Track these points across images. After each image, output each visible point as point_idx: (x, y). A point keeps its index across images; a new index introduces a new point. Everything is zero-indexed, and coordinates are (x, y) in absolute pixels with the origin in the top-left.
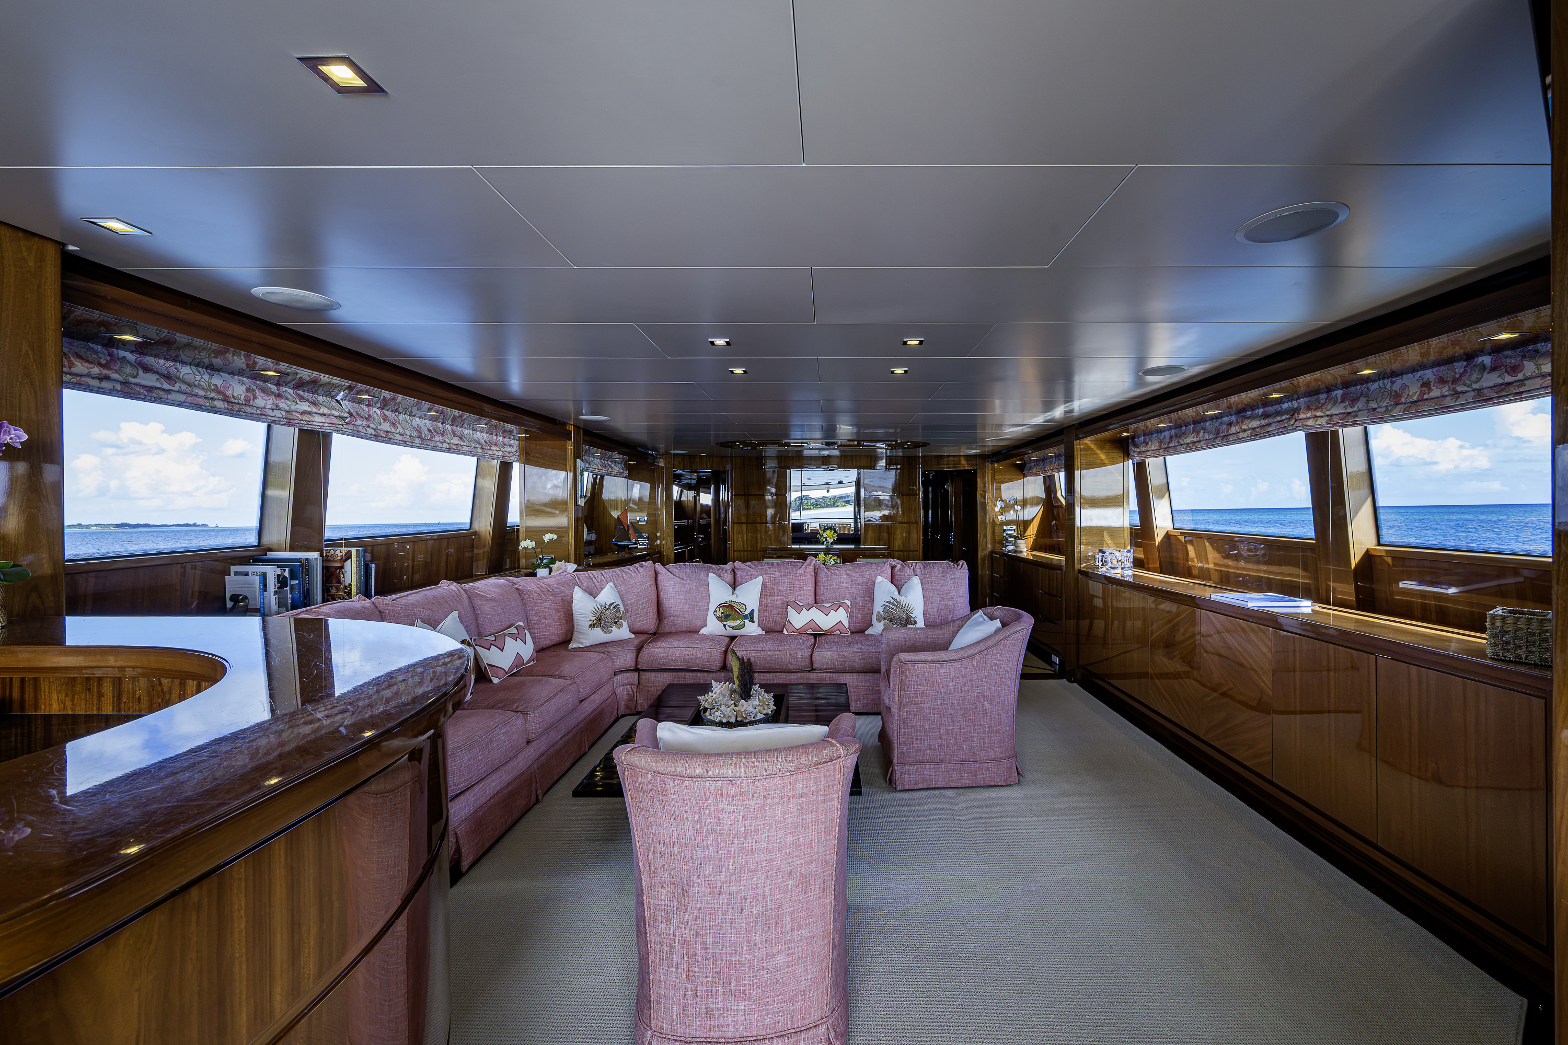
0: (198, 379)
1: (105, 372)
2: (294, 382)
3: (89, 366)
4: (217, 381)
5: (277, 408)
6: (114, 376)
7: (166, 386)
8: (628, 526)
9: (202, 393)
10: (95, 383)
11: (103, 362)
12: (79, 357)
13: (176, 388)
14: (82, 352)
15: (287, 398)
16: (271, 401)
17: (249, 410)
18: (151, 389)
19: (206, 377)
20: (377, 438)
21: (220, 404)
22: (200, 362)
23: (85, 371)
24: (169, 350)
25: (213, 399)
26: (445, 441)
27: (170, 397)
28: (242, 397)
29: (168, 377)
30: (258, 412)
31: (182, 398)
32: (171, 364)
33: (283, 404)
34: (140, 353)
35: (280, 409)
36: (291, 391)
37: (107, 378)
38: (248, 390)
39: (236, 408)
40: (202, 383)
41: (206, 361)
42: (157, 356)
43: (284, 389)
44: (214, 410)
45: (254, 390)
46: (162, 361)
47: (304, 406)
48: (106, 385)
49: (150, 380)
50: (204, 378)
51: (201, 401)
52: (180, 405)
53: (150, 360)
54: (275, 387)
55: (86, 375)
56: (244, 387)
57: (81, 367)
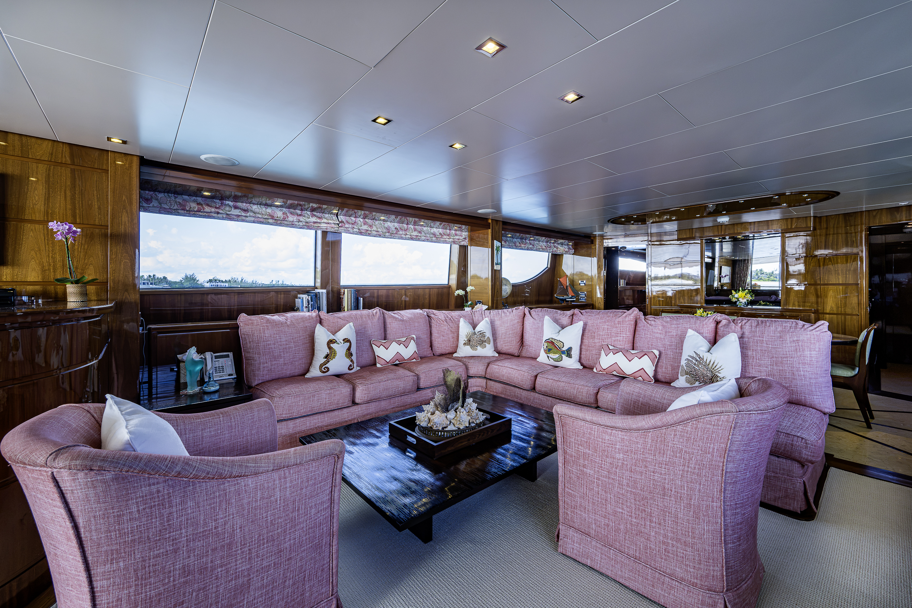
0: (261, 210)
1: (217, 210)
2: (310, 208)
3: (210, 208)
4: (269, 210)
5: (299, 221)
6: (221, 211)
7: (243, 214)
8: (567, 286)
9: (260, 216)
10: (215, 215)
11: (218, 206)
12: (208, 205)
13: (248, 215)
14: (210, 203)
15: (304, 216)
16: (295, 218)
17: (285, 222)
18: (238, 216)
19: (264, 209)
20: (360, 233)
21: (271, 221)
22: (261, 203)
23: (209, 211)
24: (248, 199)
25: (267, 219)
26: (406, 234)
27: (247, 219)
28: (282, 217)
29: (246, 211)
30: (290, 223)
31: (253, 219)
32: (248, 205)
33: (301, 219)
34: (235, 202)
35: (301, 222)
36: (309, 213)
37: (218, 213)
38: (283, 213)
39: (279, 222)
40: (263, 212)
41: (264, 202)
42: (242, 202)
43: (305, 212)
44: (268, 223)
45: (286, 213)
46: (244, 204)
47: (314, 219)
48: (219, 215)
49: (236, 212)
50: (263, 210)
51: (262, 220)
52: (254, 222)
53: (239, 204)
54: (300, 212)
55: (211, 212)
56: (282, 212)
57: (207, 209)
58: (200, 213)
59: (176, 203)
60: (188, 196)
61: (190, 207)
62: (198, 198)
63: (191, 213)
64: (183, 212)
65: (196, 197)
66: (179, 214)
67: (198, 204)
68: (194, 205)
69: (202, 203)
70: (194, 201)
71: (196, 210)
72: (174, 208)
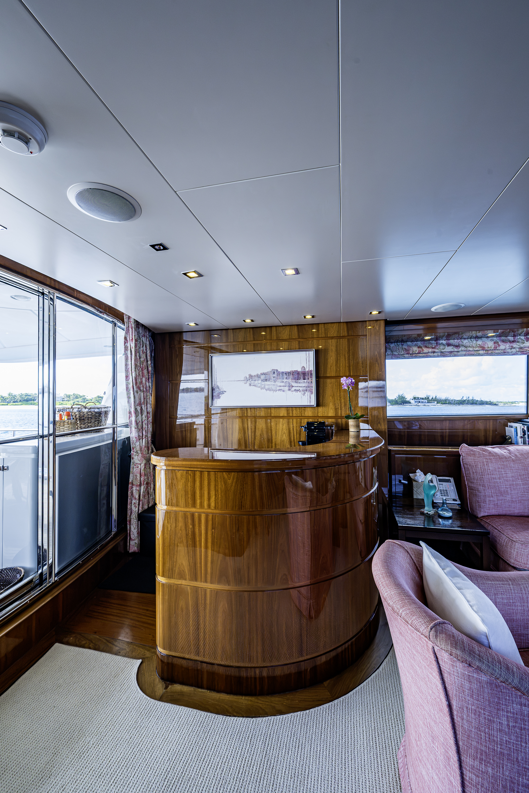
0: (471, 344)
1: (433, 350)
2: (524, 333)
3: (428, 349)
4: (480, 342)
5: (512, 348)
6: (436, 351)
7: (456, 350)
9: (471, 349)
10: (432, 354)
11: (434, 346)
12: (426, 347)
13: (460, 349)
14: (427, 345)
15: (518, 342)
16: (508, 345)
17: (497, 351)
18: (451, 352)
19: (475, 342)
21: (481, 352)
22: (471, 337)
23: (427, 351)
24: (459, 335)
25: (478, 351)
27: (459, 353)
28: (493, 347)
29: (457, 346)
30: (502, 351)
31: (464, 353)
32: (460, 340)
33: (515, 345)
34: (448, 340)
35: (515, 348)
36: (523, 338)
37: (434, 352)
38: (495, 343)
39: (490, 352)
40: (473, 345)
41: (474, 335)
42: (454, 339)
43: (519, 337)
44: (479, 355)
45: (498, 342)
46: (456, 341)
48: (435, 354)
49: (450, 349)
50: (474, 342)
51: (472, 353)
52: (465, 355)
53: (451, 341)
54: (513, 338)
55: (429, 353)
56: (493, 342)
57: (426, 350)
58: (420, 355)
59: (403, 349)
60: (411, 342)
61: (413, 351)
62: (418, 342)
63: (414, 355)
64: (407, 355)
65: (417, 342)
66: (405, 358)
67: (418, 347)
68: (415, 349)
69: (422, 346)
70: (416, 345)
71: (417, 353)
72: (402, 354)
